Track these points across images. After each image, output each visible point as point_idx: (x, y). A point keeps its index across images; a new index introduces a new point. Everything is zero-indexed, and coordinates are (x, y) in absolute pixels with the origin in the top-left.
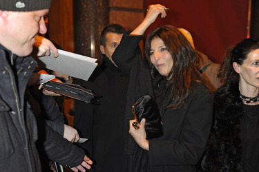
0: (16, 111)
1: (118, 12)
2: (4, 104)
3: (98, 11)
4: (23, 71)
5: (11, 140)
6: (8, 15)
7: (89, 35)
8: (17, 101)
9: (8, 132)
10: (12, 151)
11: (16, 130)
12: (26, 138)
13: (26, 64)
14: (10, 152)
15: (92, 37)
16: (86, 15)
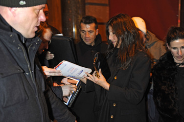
0: (29, 72)
1: (91, 6)
2: (20, 68)
3: (78, 6)
4: (32, 46)
5: (26, 91)
6: (15, 10)
7: (72, 22)
8: (29, 66)
9: (24, 86)
10: (27, 98)
11: (30, 84)
12: (36, 89)
13: (35, 41)
14: (25, 98)
15: (74, 23)
16: (70, 9)
